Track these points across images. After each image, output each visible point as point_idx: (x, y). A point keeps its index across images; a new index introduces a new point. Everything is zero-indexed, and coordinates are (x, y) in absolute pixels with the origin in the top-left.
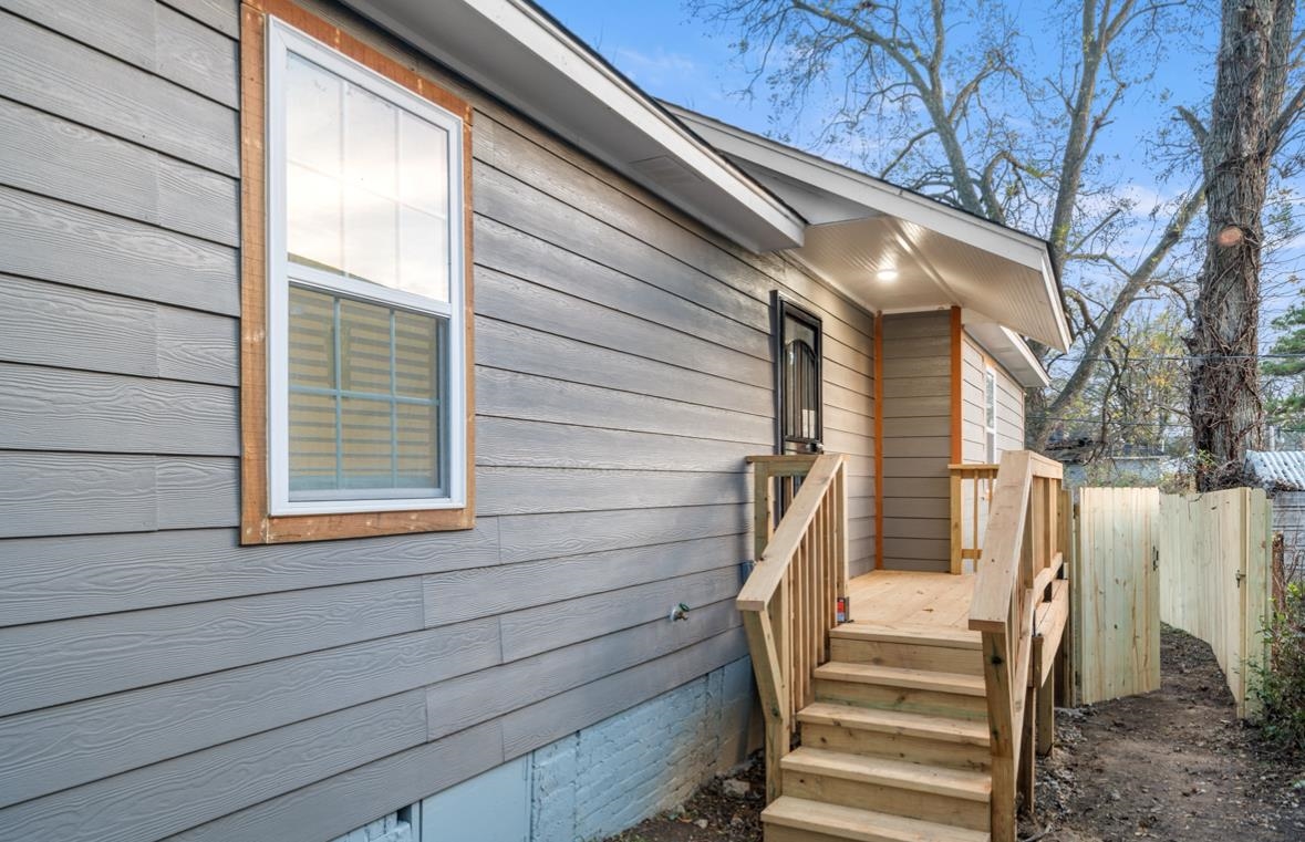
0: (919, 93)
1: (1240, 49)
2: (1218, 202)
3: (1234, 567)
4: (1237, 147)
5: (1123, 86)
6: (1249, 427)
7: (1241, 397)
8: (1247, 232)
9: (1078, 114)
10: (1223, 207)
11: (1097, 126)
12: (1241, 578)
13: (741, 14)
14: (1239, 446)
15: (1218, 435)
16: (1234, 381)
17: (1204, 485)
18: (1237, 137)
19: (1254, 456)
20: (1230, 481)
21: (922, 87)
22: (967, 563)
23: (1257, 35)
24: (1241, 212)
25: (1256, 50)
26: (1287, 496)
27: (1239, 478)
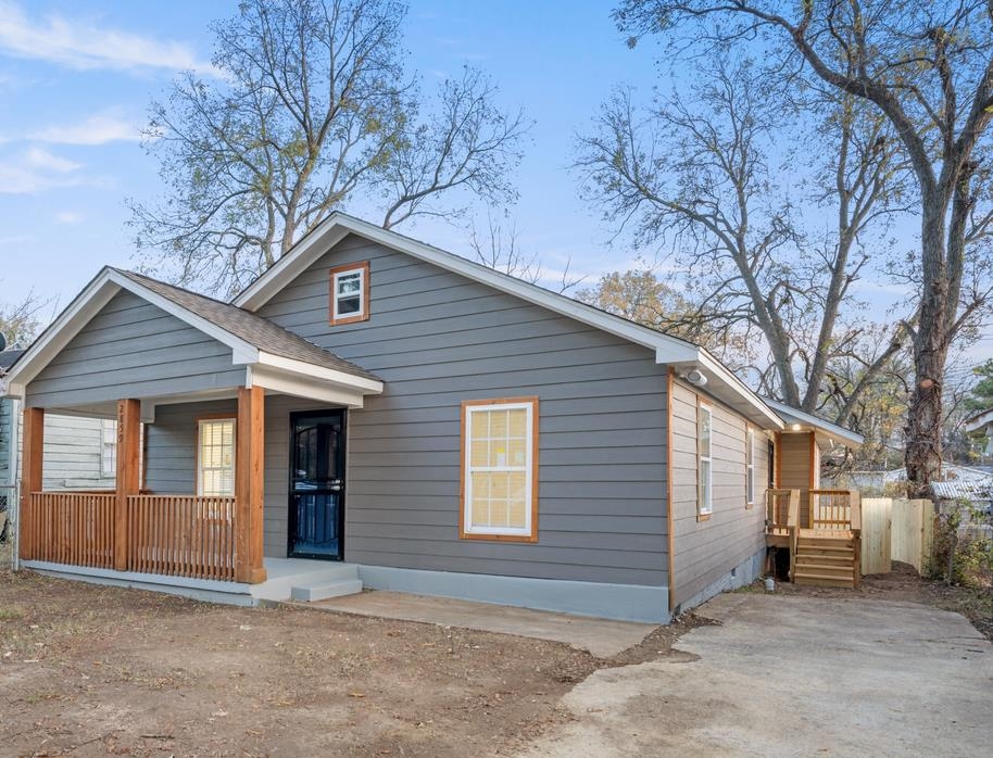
0: (730, 254)
1: (932, 301)
2: (921, 367)
3: (920, 526)
4: (930, 344)
5: (866, 257)
6: (935, 469)
7: (930, 456)
8: (935, 382)
9: (837, 271)
10: (923, 370)
11: (849, 280)
12: (923, 530)
13: (612, 202)
14: (929, 478)
15: (919, 473)
16: (928, 448)
17: (911, 496)
18: (930, 340)
19: (934, 484)
20: (923, 495)
21: (733, 251)
22: (816, 525)
23: (940, 297)
24: (932, 372)
25: (940, 304)
26: (946, 502)
27: (927, 494)
